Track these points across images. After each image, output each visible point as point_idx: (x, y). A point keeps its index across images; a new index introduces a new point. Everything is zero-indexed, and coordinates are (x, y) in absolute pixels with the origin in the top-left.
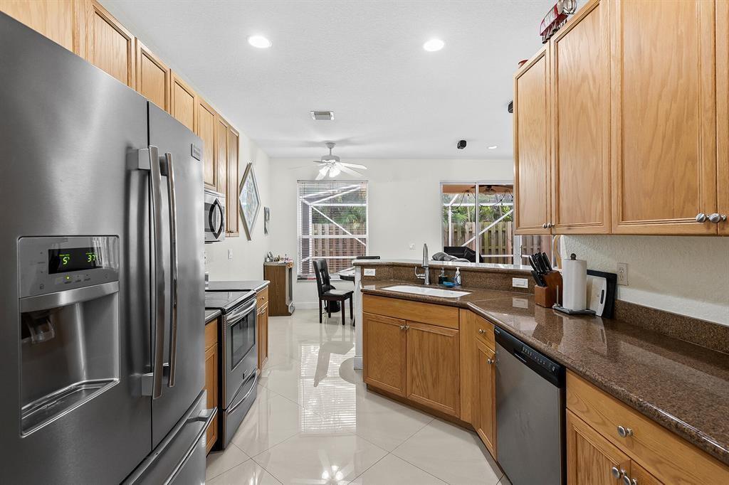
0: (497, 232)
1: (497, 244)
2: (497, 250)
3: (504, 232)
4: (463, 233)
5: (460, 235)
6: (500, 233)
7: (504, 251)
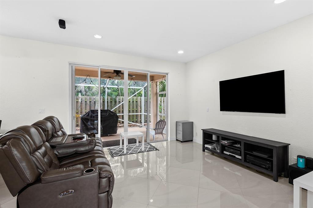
0: (133, 101)
1: (133, 108)
2: (133, 111)
3: (136, 102)
4: (115, 102)
5: (113, 103)
6: (135, 102)
7: (137, 111)
